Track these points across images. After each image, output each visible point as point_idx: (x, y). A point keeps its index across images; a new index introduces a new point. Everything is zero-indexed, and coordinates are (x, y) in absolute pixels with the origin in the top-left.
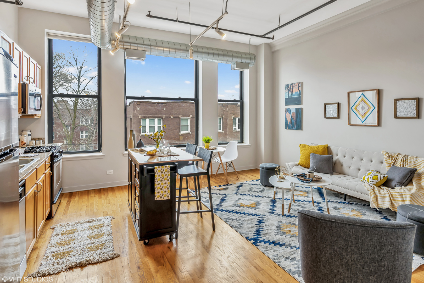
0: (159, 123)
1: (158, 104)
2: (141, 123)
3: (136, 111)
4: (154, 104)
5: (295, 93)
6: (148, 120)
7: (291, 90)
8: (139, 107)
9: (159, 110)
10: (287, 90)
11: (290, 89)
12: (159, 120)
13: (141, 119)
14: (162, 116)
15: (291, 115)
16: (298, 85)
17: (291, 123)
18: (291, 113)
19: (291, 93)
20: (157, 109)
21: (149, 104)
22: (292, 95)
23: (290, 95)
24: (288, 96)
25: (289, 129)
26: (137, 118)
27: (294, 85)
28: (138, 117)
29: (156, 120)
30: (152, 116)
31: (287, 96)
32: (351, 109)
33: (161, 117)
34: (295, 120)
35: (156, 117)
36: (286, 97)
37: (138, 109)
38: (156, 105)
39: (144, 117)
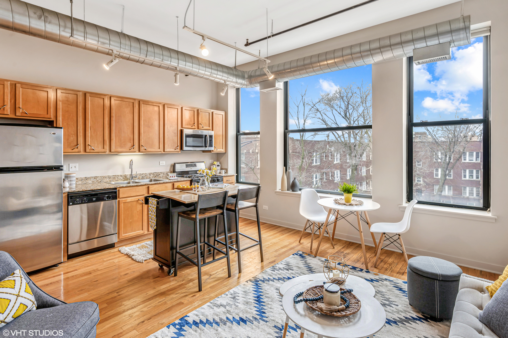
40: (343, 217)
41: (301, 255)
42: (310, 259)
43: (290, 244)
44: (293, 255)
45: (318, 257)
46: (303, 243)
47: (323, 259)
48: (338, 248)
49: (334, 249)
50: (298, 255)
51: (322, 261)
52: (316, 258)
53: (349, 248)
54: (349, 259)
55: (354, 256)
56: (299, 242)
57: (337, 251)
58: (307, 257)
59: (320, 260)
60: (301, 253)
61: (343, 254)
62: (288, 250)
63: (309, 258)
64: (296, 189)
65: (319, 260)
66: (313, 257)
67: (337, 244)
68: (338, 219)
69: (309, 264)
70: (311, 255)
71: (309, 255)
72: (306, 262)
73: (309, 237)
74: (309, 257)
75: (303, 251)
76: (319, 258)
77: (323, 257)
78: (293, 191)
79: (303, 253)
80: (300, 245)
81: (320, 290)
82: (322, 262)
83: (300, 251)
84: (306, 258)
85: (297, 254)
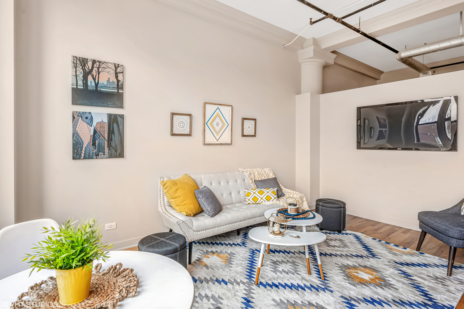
5: (105, 83)
7: (94, 72)
10: (80, 71)
11: (91, 71)
15: (92, 129)
16: (116, 68)
17: (94, 144)
18: (94, 124)
19: (94, 80)
22: (97, 85)
23: (89, 84)
24: (85, 84)
25: (88, 157)
27: (103, 66)
31: (80, 83)
32: (206, 124)
34: (106, 137)
36: (77, 85)
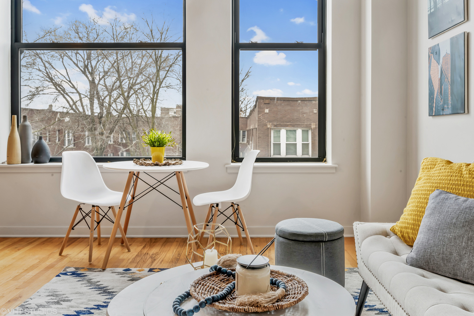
0: (305, 138)
1: (303, 102)
2: (271, 137)
3: (262, 115)
4: (295, 102)
6: (283, 132)
8: (267, 108)
9: (304, 113)
12: (305, 132)
13: (271, 129)
14: (311, 124)
20: (301, 111)
21: (286, 103)
25: (438, 115)
26: (265, 127)
28: (266, 125)
29: (299, 132)
30: (291, 125)
33: (309, 126)
35: (299, 126)
37: (266, 112)
38: (299, 104)
39: (275, 126)
40: (154, 187)
41: (73, 274)
42: (95, 276)
43: (42, 261)
44: (58, 276)
45: (108, 269)
46: (67, 255)
47: (121, 270)
48: (135, 250)
49: (130, 252)
50: (68, 275)
51: (119, 273)
52: (105, 271)
53: (154, 246)
54: (162, 261)
55: (168, 255)
56: (60, 254)
57: (136, 254)
58: (87, 273)
59: (115, 273)
60: (72, 269)
61: (148, 256)
62: (42, 271)
63: (92, 275)
64: (43, 158)
65: (112, 273)
66: (100, 271)
67: (132, 244)
68: (136, 199)
69: (98, 283)
70: (95, 269)
71: (89, 269)
72: (89, 281)
73: (74, 243)
74: (91, 272)
75: (74, 267)
76: (111, 270)
77: (117, 266)
78: (36, 162)
79: (77, 269)
80: (62, 259)
81: (214, 281)
82: (121, 274)
83: (69, 267)
84: (86, 276)
85: (65, 274)
